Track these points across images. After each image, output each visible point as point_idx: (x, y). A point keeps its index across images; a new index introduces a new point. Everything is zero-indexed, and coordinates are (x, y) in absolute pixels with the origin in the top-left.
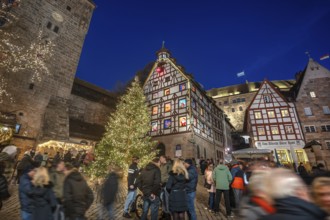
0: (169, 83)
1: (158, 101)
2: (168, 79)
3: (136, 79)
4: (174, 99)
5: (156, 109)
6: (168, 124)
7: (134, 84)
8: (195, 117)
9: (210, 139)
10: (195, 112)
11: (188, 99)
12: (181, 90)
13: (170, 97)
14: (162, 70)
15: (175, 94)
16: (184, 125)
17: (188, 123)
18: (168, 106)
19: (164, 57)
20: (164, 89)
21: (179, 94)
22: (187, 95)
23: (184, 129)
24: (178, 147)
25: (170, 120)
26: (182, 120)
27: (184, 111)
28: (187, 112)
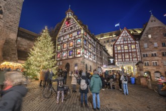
0: (72, 30)
1: (66, 40)
2: (71, 28)
3: (46, 28)
4: (75, 39)
5: (65, 45)
6: (71, 53)
7: (44, 31)
8: (85, 49)
9: (94, 61)
10: (85, 47)
11: (82, 39)
12: (78, 34)
13: (73, 38)
14: (68, 23)
15: (75, 37)
16: (79, 54)
17: (81, 52)
18: (71, 43)
19: (69, 15)
20: (69, 34)
21: (77, 37)
22: (81, 37)
23: (79, 56)
24: (76, 65)
25: (72, 51)
26: (78, 51)
27: (79, 46)
28: (81, 47)
